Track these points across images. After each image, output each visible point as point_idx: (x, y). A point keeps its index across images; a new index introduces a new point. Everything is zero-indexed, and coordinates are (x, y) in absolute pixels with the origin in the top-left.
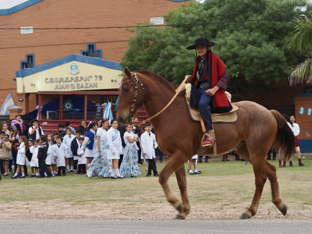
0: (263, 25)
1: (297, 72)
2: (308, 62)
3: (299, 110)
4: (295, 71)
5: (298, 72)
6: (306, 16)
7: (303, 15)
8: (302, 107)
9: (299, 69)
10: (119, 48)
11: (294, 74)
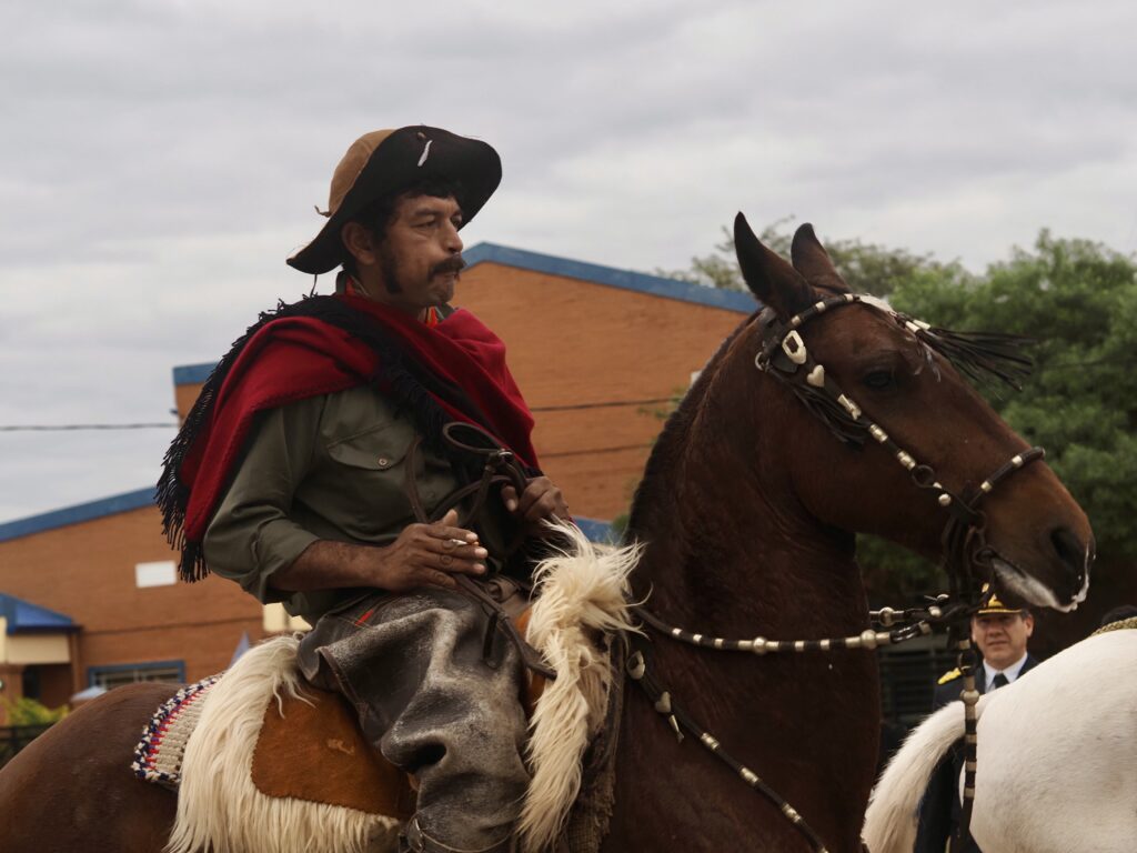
0: (1108, 379)
10: (594, 474)
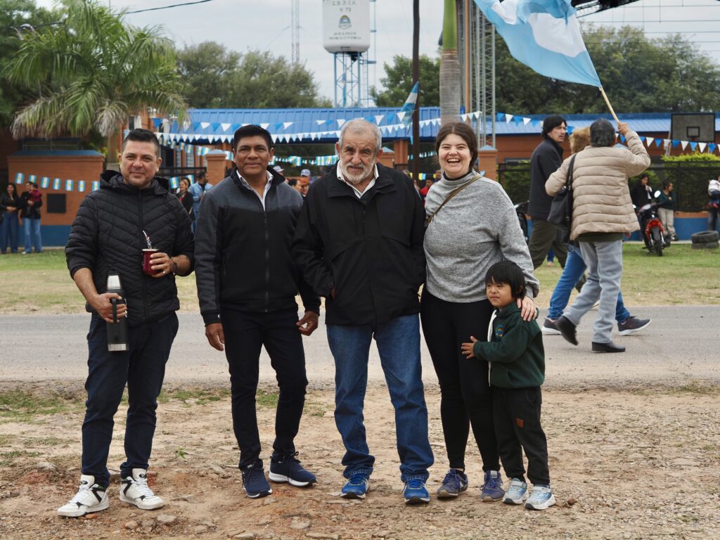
1: (24, 117)
2: (42, 102)
3: (15, 177)
4: (20, 117)
5: (27, 117)
6: (32, 27)
7: (28, 25)
8: (20, 172)
9: (27, 113)
11: (20, 120)
